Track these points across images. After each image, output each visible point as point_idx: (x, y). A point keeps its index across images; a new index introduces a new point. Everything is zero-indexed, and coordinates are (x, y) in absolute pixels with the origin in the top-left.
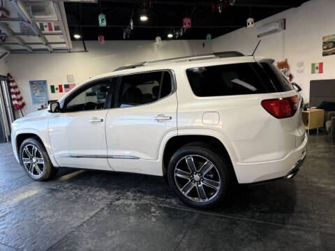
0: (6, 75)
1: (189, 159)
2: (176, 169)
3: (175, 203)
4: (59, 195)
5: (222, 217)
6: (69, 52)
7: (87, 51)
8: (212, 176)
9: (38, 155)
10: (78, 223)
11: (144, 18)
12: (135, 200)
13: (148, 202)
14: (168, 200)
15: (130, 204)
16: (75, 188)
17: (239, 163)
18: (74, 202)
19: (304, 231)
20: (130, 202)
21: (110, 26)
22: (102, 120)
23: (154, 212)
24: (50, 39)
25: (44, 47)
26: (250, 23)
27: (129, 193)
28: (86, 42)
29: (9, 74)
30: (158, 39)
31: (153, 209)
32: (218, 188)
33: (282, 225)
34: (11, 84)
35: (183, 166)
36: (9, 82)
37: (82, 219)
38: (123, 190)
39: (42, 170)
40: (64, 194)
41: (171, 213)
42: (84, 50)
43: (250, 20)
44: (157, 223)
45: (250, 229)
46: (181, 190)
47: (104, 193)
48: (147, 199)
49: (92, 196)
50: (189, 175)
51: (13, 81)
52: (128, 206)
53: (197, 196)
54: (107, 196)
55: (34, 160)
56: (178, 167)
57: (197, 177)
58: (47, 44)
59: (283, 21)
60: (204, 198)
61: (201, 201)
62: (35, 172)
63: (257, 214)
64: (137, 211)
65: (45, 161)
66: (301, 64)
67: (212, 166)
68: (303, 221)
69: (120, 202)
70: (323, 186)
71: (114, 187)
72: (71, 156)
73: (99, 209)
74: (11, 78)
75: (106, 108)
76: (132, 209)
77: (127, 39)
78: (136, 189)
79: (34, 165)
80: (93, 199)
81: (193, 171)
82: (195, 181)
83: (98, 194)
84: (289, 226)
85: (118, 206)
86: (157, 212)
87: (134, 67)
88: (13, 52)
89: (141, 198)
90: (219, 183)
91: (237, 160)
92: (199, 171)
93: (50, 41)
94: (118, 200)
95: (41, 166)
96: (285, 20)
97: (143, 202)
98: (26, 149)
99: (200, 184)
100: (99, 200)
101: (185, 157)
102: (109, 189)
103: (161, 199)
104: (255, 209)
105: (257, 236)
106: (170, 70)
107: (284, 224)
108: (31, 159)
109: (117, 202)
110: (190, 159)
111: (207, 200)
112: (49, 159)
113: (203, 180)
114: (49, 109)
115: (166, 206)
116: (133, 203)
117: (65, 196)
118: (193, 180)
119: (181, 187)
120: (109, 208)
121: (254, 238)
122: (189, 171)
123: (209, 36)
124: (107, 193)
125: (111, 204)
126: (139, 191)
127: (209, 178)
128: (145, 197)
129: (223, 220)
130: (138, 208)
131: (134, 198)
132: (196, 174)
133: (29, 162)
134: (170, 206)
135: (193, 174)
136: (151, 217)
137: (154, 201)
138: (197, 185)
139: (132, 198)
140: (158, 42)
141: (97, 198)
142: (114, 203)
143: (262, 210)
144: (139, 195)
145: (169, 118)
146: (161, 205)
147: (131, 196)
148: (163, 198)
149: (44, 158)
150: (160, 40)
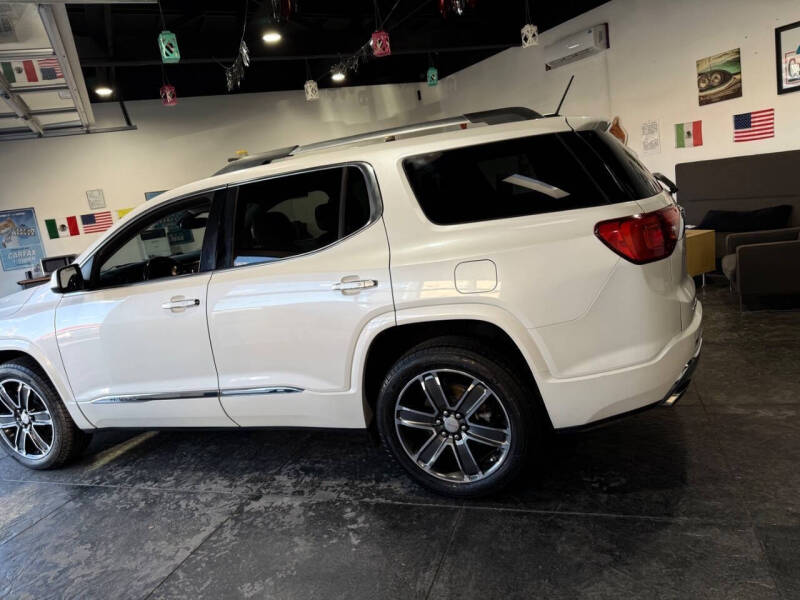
1: (430, 381)
2: (398, 407)
3: (402, 491)
4: (101, 501)
5: (520, 515)
6: (88, 132)
7: (135, 128)
8: (487, 416)
9: (35, 405)
10: (163, 571)
11: (272, 38)
12: (301, 493)
13: (334, 496)
14: (383, 486)
15: (290, 507)
16: (142, 479)
17: (552, 381)
18: (144, 515)
19: (720, 526)
20: (287, 500)
21: (189, 61)
22: (197, 302)
23: (353, 521)
24: (34, 101)
25: (20, 123)
26: (530, 38)
27: (282, 479)
28: (127, 104)
30: (310, 86)
31: (349, 514)
32: (506, 444)
33: (665, 519)
35: (415, 398)
37: (171, 558)
38: (263, 470)
39: (48, 441)
40: (115, 497)
41: (394, 519)
42: (125, 125)
43: (528, 30)
44: (364, 546)
45: (591, 536)
46: (414, 458)
47: (220, 485)
48: (331, 490)
49: (188, 495)
50: (433, 420)
52: (286, 511)
53: (455, 469)
54: (226, 491)
55: (25, 418)
56: (402, 403)
57: (451, 423)
58: (29, 115)
59: (603, 28)
60: (472, 473)
61: (467, 479)
62: (31, 448)
63: (604, 497)
64: (310, 522)
65: (56, 417)
66: (651, 128)
67: (486, 393)
68: (713, 503)
69: (263, 502)
70: (741, 411)
71: (241, 465)
72: (123, 400)
73: (211, 529)
75: (205, 270)
76: (297, 517)
77: (236, 91)
78: (298, 467)
79: (26, 431)
80: (192, 504)
81: (441, 409)
82: (448, 433)
83: (202, 487)
84: (682, 520)
85: (259, 513)
86: (360, 520)
87: (266, 161)
89: (314, 487)
90: (508, 431)
91: (547, 373)
92: (455, 408)
93: (33, 107)
94: (257, 498)
95: (44, 432)
96: (606, 25)
97: (321, 496)
98: (1, 392)
99: (460, 438)
100: (207, 505)
101: (419, 377)
102: (230, 474)
103: (364, 485)
104: (596, 485)
105: (610, 552)
106: (360, 163)
107: (669, 515)
108: (17, 416)
109: (255, 505)
110: (433, 380)
111: (480, 476)
112: (66, 412)
113: (468, 427)
114: (53, 283)
115: (382, 500)
116: (296, 504)
117: (116, 503)
118: (441, 429)
119: (414, 451)
120: (237, 520)
121: (608, 558)
122: (432, 411)
123: (432, 73)
124: (226, 483)
125: (240, 510)
126: (307, 471)
127: (482, 422)
128: (325, 483)
129: (525, 520)
130: (311, 513)
131: (297, 488)
132: (448, 416)
133: (13, 424)
134: (389, 501)
135: (440, 415)
136: (347, 535)
137: (346, 493)
138: (454, 443)
139: (292, 489)
140: (310, 93)
141: (203, 499)
142: (246, 509)
143: (613, 485)
144: (308, 479)
145: (372, 284)
146: (367, 500)
147: (289, 484)
148: (370, 480)
149: (52, 410)
150: (316, 89)
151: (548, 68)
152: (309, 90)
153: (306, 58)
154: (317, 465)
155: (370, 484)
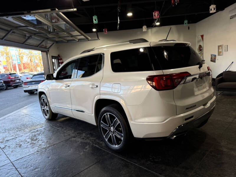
0: (57, 56)
2: (101, 122)
6: (89, 40)
7: (99, 40)
9: (47, 105)
11: (130, 14)
12: (83, 139)
15: (78, 141)
16: (60, 127)
17: (133, 122)
22: (69, 86)
26: (213, 9)
27: (84, 134)
28: (98, 33)
29: (59, 55)
31: (87, 147)
32: (122, 139)
34: (60, 61)
35: (104, 120)
36: (58, 60)
38: (83, 131)
39: (48, 114)
42: (97, 39)
43: (212, 7)
44: (82, 155)
46: (104, 137)
48: (90, 140)
49: (64, 133)
51: (61, 59)
52: (76, 142)
54: (71, 134)
55: (46, 107)
57: (112, 128)
60: (115, 144)
61: (114, 146)
63: (149, 163)
64: (78, 146)
65: (49, 108)
67: (118, 122)
69: (75, 139)
71: (80, 129)
72: (58, 107)
74: (60, 57)
76: (77, 144)
79: (45, 111)
80: (63, 135)
81: (110, 124)
82: (111, 132)
83: (68, 132)
85: (71, 141)
86: (88, 149)
88: (57, 42)
89: (88, 138)
90: (123, 135)
91: (131, 120)
92: (112, 125)
94: (74, 137)
95: (48, 111)
97: (86, 141)
98: (42, 101)
99: (114, 134)
101: (105, 114)
102: (76, 130)
103: (98, 141)
104: (151, 159)
108: (44, 107)
109: (73, 139)
110: (108, 116)
111: (117, 146)
113: (115, 132)
115: (97, 146)
116: (80, 141)
118: (110, 130)
119: (104, 135)
120: (66, 141)
122: (108, 125)
124: (73, 132)
126: (90, 133)
128: (91, 138)
130: (80, 144)
131: (84, 138)
132: (111, 127)
133: (44, 108)
134: (98, 147)
135: (109, 126)
136: (82, 152)
137: (92, 142)
138: (112, 135)
139: (83, 137)
140: (144, 29)
141: (65, 135)
142: (70, 139)
143: (155, 160)
144: (88, 136)
145: (96, 86)
146: (94, 145)
147: (84, 136)
148: (100, 140)
149: (49, 106)
150: (146, 28)
151: (231, 18)
152: (144, 28)
153: (144, 19)
154: (94, 133)
155: (99, 141)
